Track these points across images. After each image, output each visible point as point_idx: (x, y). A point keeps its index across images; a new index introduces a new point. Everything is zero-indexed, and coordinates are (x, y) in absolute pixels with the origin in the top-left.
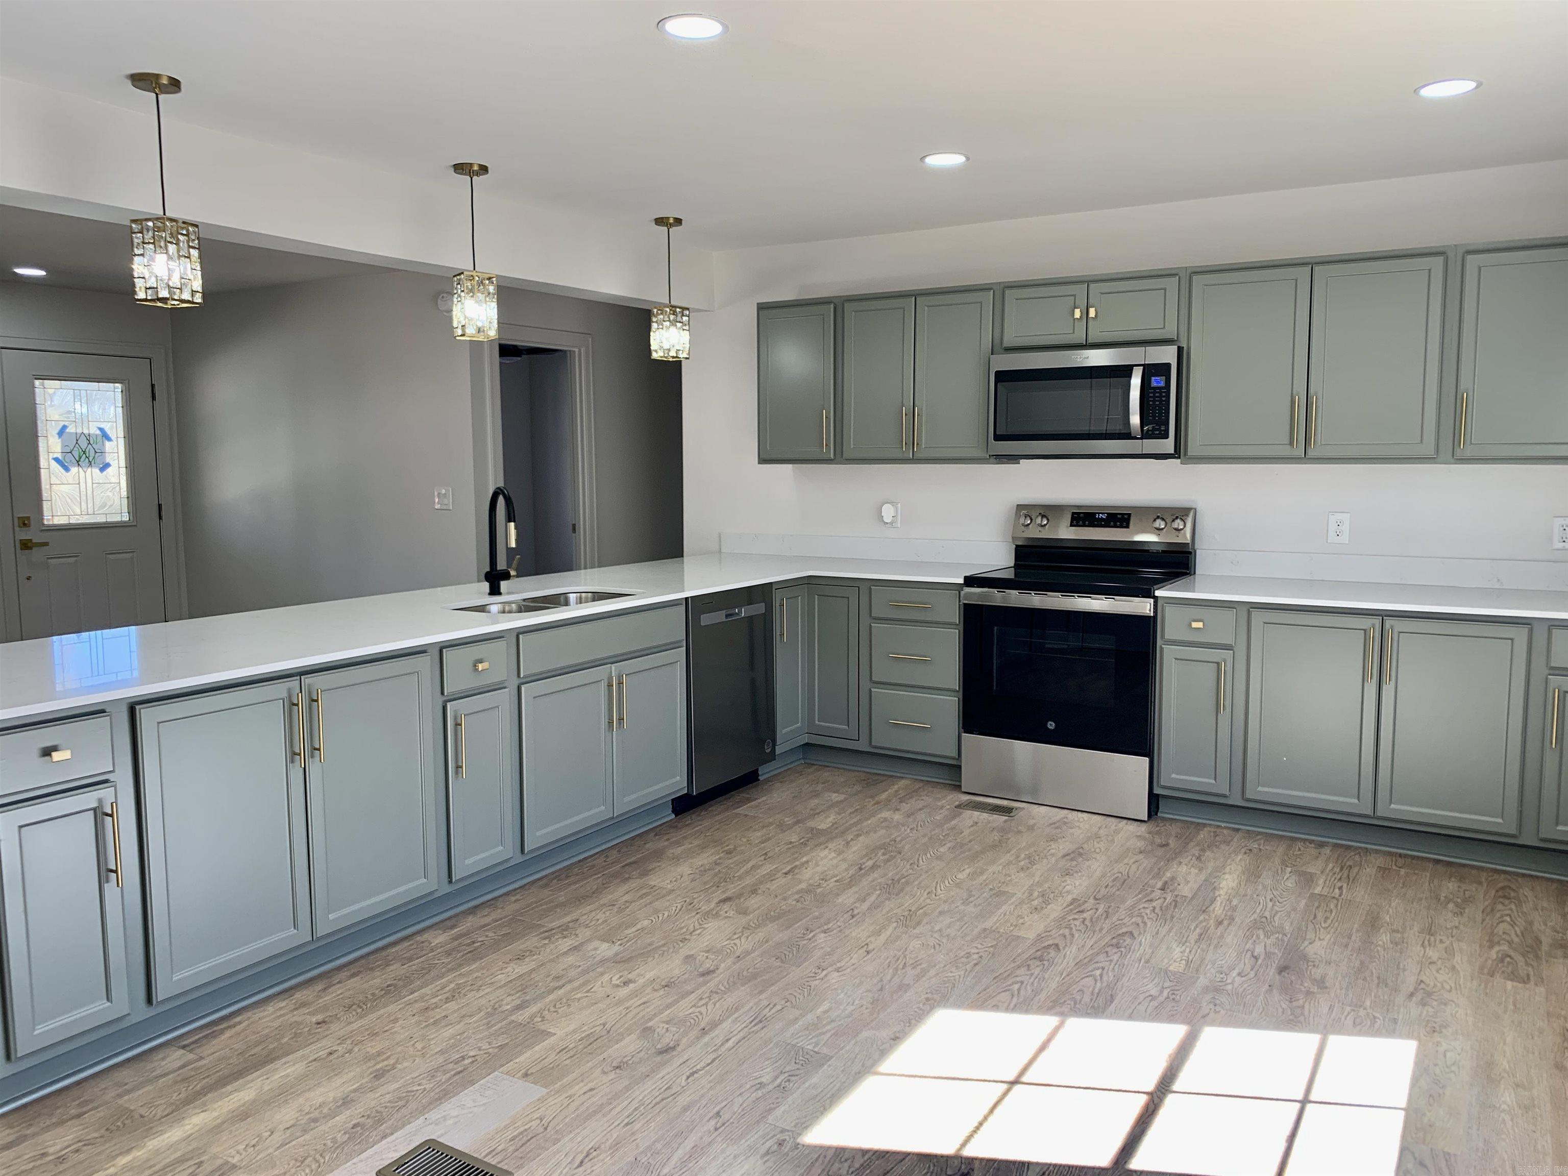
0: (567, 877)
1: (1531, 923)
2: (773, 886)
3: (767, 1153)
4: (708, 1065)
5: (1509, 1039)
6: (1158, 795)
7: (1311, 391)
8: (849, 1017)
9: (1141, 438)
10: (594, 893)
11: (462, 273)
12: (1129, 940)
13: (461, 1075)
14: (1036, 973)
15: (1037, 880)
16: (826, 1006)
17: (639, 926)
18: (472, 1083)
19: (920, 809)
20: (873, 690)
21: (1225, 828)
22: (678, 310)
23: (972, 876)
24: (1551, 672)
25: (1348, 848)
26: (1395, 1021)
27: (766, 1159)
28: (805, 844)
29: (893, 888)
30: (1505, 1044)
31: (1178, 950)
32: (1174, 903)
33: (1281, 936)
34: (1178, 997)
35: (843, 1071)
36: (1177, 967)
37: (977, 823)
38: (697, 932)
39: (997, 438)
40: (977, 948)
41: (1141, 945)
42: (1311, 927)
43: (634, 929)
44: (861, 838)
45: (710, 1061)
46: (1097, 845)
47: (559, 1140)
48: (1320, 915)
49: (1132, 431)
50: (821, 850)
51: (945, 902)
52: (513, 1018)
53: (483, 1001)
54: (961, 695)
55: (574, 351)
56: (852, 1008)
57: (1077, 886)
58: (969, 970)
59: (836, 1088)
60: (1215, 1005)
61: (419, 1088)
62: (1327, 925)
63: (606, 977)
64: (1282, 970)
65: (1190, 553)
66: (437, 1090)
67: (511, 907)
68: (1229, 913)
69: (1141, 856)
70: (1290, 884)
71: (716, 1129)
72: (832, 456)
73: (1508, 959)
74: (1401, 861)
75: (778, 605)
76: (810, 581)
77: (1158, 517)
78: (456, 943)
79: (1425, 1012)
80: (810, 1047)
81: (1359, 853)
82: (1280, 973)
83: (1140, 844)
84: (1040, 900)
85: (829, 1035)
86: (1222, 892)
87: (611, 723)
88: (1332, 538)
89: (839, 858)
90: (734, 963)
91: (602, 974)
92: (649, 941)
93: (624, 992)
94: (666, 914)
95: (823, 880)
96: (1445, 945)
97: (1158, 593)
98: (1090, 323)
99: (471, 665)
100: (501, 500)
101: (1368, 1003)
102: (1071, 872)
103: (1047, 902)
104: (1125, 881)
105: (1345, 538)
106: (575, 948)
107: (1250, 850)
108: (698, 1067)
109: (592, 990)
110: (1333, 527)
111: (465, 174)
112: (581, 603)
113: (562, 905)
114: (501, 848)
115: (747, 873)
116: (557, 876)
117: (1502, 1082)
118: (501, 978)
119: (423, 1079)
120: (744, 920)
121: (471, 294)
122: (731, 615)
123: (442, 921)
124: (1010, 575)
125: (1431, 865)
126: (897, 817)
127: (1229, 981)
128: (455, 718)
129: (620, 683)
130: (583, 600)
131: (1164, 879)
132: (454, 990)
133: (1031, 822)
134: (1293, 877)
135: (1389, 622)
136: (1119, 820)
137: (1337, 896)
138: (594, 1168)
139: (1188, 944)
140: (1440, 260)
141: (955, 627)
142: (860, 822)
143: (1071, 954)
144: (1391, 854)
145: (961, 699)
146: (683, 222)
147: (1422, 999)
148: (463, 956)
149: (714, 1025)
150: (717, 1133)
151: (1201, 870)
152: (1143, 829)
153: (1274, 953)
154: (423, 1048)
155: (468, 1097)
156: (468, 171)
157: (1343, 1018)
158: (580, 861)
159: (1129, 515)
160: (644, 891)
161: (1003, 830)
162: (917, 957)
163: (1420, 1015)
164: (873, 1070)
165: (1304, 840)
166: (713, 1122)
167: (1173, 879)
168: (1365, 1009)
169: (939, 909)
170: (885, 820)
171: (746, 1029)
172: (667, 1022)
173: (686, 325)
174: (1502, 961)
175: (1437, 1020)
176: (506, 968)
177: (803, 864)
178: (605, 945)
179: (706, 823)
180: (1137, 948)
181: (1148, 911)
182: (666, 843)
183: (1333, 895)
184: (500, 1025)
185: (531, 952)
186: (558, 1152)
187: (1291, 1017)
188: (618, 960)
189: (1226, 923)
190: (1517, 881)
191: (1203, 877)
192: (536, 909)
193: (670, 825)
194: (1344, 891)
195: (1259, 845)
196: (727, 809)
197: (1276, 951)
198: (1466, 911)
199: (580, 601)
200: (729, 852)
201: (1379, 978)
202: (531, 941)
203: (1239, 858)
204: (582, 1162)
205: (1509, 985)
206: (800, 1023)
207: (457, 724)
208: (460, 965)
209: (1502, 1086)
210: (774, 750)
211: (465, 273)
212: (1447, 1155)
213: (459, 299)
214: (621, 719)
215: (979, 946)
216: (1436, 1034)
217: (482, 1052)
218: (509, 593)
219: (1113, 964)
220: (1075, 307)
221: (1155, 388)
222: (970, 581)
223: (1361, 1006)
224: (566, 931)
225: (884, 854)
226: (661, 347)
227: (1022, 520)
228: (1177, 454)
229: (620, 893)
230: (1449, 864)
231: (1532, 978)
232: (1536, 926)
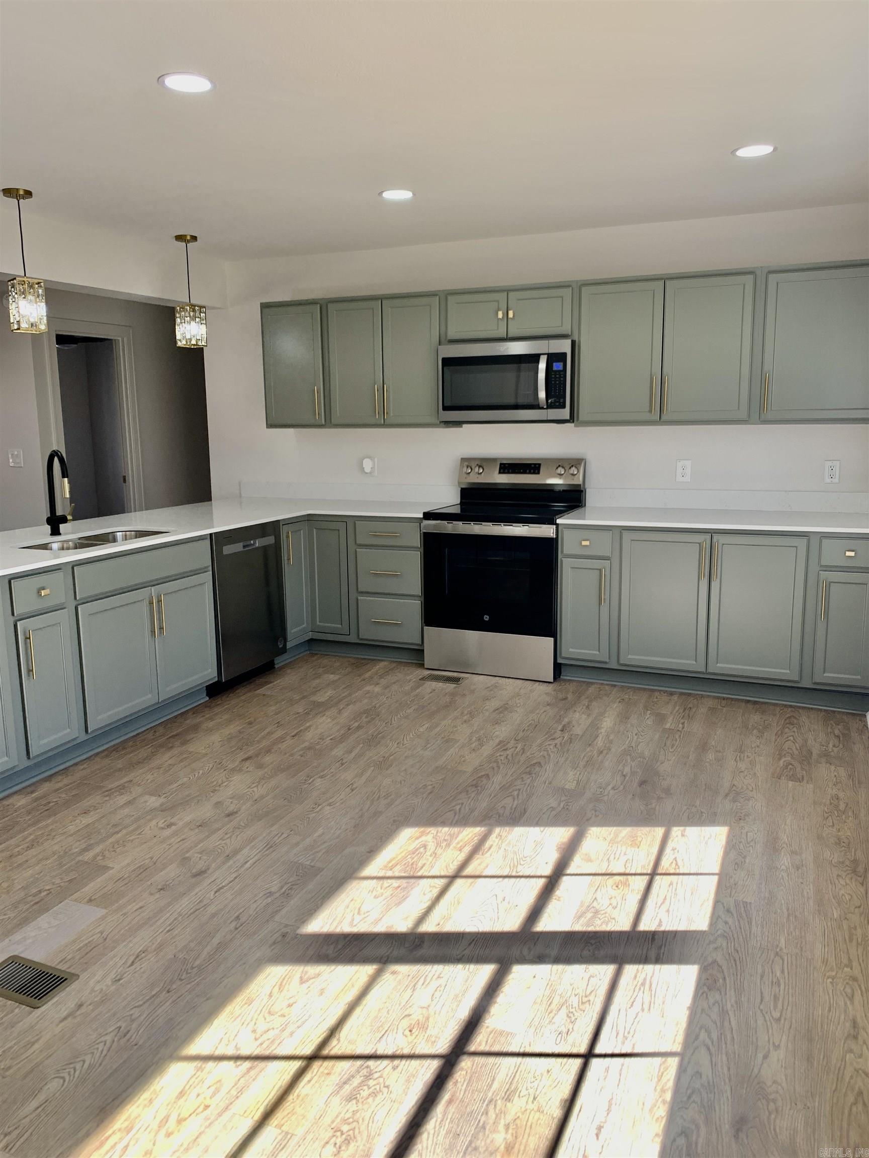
0: (124, 748)
1: (806, 741)
2: (283, 746)
3: (274, 943)
4: (231, 882)
5: (788, 822)
6: (560, 664)
7: (665, 372)
8: (337, 838)
9: (547, 408)
10: (144, 760)
11: (15, 279)
12: (538, 768)
13: (38, 905)
14: (473, 796)
15: (475, 729)
16: (320, 831)
17: (180, 782)
18: (47, 910)
19: (394, 683)
20: (359, 598)
21: (607, 685)
22: (197, 308)
23: (430, 729)
24: (822, 569)
25: (689, 695)
26: (715, 814)
27: (273, 948)
28: (308, 714)
29: (373, 741)
30: (785, 824)
31: (571, 773)
32: (569, 741)
33: (642, 759)
34: (571, 807)
35: (331, 879)
36: (570, 785)
37: (434, 690)
38: (225, 784)
39: (445, 408)
40: (431, 781)
41: (546, 771)
42: (662, 752)
43: (176, 785)
44: (350, 707)
45: (232, 879)
46: (518, 701)
47: (115, 948)
48: (668, 743)
49: (540, 404)
50: (321, 717)
51: (409, 749)
52: (80, 858)
53: (56, 848)
54: (423, 599)
55: (119, 340)
56: (339, 831)
57: (502, 731)
58: (425, 798)
59: (327, 891)
60: (596, 811)
61: (5, 917)
62: (672, 750)
63: (154, 822)
64: (642, 783)
65: (582, 491)
66: (19, 918)
67: (79, 774)
68: (607, 745)
69: (548, 707)
70: (649, 722)
71: (236, 929)
72: (323, 422)
73: (791, 766)
74: (724, 702)
75: (285, 536)
76: (309, 518)
77: (559, 466)
78: (35, 804)
79: (735, 807)
80: (308, 863)
81: (697, 698)
82: (640, 786)
83: (548, 699)
84: (477, 743)
85: (321, 854)
86: (603, 731)
87: (153, 632)
88: (679, 479)
89: (334, 723)
90: (252, 805)
91: (151, 820)
92: (187, 793)
93: (168, 832)
94: (201, 772)
95: (321, 739)
96: (750, 759)
97: (559, 521)
98: (509, 320)
99: (35, 591)
100: (56, 461)
101: (698, 803)
102: (499, 721)
103: (482, 745)
104: (536, 726)
105: (687, 479)
106: (129, 803)
107: (623, 700)
108: (223, 884)
109: (143, 833)
110: (679, 470)
111: (13, 197)
112: (126, 540)
113: (120, 770)
114: (68, 730)
115: (264, 737)
116: (115, 749)
117: (782, 850)
118: (72, 828)
119: (8, 910)
120: (260, 773)
121: (23, 296)
122: (247, 546)
123: (23, 788)
124: (457, 510)
125: (744, 704)
126: (377, 689)
127: (606, 793)
128: (25, 633)
129: (159, 601)
130: (128, 537)
131: (563, 723)
132: (33, 840)
133: (473, 687)
134: (652, 717)
135: (716, 537)
136: (534, 682)
137: (680, 729)
138: (142, 966)
139: (578, 769)
140: (751, 277)
141: (418, 549)
142: (350, 695)
143: (498, 780)
144: (718, 698)
145: (423, 602)
146: (198, 239)
147: (733, 798)
148: (41, 814)
149: (236, 852)
150: (237, 931)
151: (589, 715)
152: (549, 688)
153: (637, 772)
154: (8, 887)
155: (43, 921)
156: (15, 195)
157: (681, 814)
158: (134, 736)
159: (540, 465)
160: (184, 756)
161: (453, 694)
162: (388, 791)
163: (732, 809)
164: (354, 875)
165: (660, 691)
166: (233, 924)
167: (569, 723)
168: (696, 807)
169: (405, 755)
170: (368, 692)
171: (259, 854)
172: (201, 853)
173: (203, 320)
174: (787, 767)
175: (742, 811)
176: (75, 820)
177: (306, 729)
178: (153, 799)
179: (233, 702)
180: (543, 774)
181: (552, 747)
182: (201, 719)
183: (678, 729)
184: (69, 865)
185: (95, 807)
186: (115, 956)
187: (647, 816)
188: (163, 809)
189: (605, 752)
190: (798, 711)
191: (590, 721)
192: (99, 775)
193: (205, 706)
194: (686, 725)
195: (629, 696)
196: (250, 691)
197: (638, 770)
198: (765, 734)
199: (125, 538)
200: (250, 723)
201: (706, 785)
202: (95, 799)
203: (615, 705)
204: (133, 962)
205: (791, 784)
206: (301, 846)
207: (27, 638)
208: (38, 821)
209: (783, 853)
210: (285, 645)
211: (17, 278)
212: (745, 903)
213: (14, 300)
214: (161, 628)
215: (433, 780)
216: (741, 821)
217: (55, 886)
218: (66, 534)
219: (526, 786)
220: (499, 310)
221: (556, 371)
222: (428, 516)
223: (693, 805)
224: (123, 789)
225: (366, 717)
226: (184, 337)
227: (465, 469)
228: (572, 419)
229: (165, 758)
230: (755, 703)
231: (805, 778)
232: (809, 742)
